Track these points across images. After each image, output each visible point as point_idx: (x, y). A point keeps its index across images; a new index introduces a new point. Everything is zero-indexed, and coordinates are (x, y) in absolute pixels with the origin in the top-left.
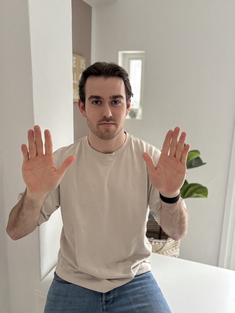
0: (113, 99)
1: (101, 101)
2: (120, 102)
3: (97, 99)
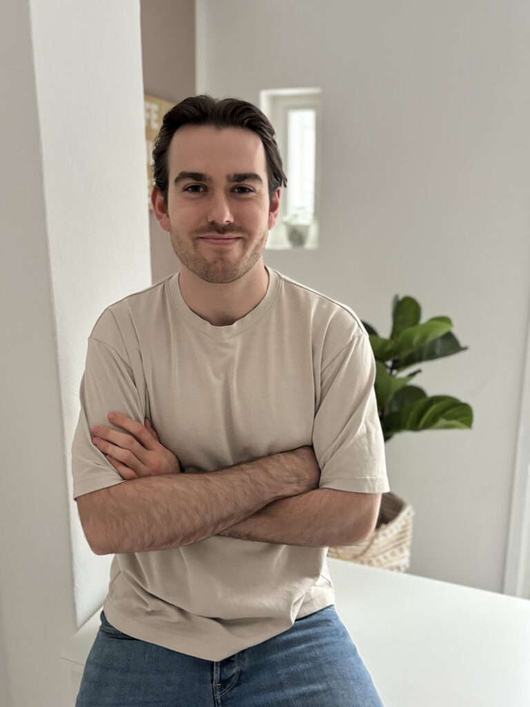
1: (206, 187)
2: (252, 189)
3: (195, 182)
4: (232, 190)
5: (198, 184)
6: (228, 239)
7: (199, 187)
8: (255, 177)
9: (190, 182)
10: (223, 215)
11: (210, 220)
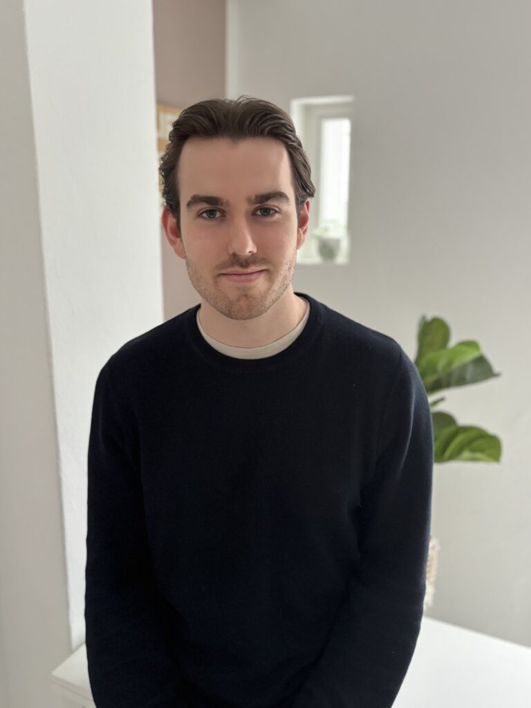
0: (257, 203)
1: (224, 211)
2: (277, 210)
3: (210, 206)
4: (254, 213)
5: (213, 208)
6: (251, 274)
7: (215, 211)
8: (280, 195)
9: (205, 206)
10: (245, 245)
11: (231, 252)
